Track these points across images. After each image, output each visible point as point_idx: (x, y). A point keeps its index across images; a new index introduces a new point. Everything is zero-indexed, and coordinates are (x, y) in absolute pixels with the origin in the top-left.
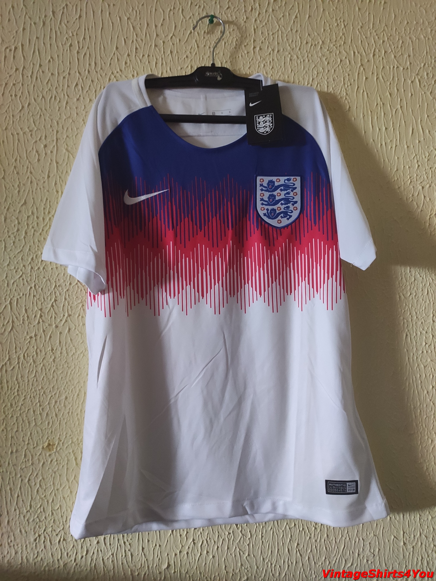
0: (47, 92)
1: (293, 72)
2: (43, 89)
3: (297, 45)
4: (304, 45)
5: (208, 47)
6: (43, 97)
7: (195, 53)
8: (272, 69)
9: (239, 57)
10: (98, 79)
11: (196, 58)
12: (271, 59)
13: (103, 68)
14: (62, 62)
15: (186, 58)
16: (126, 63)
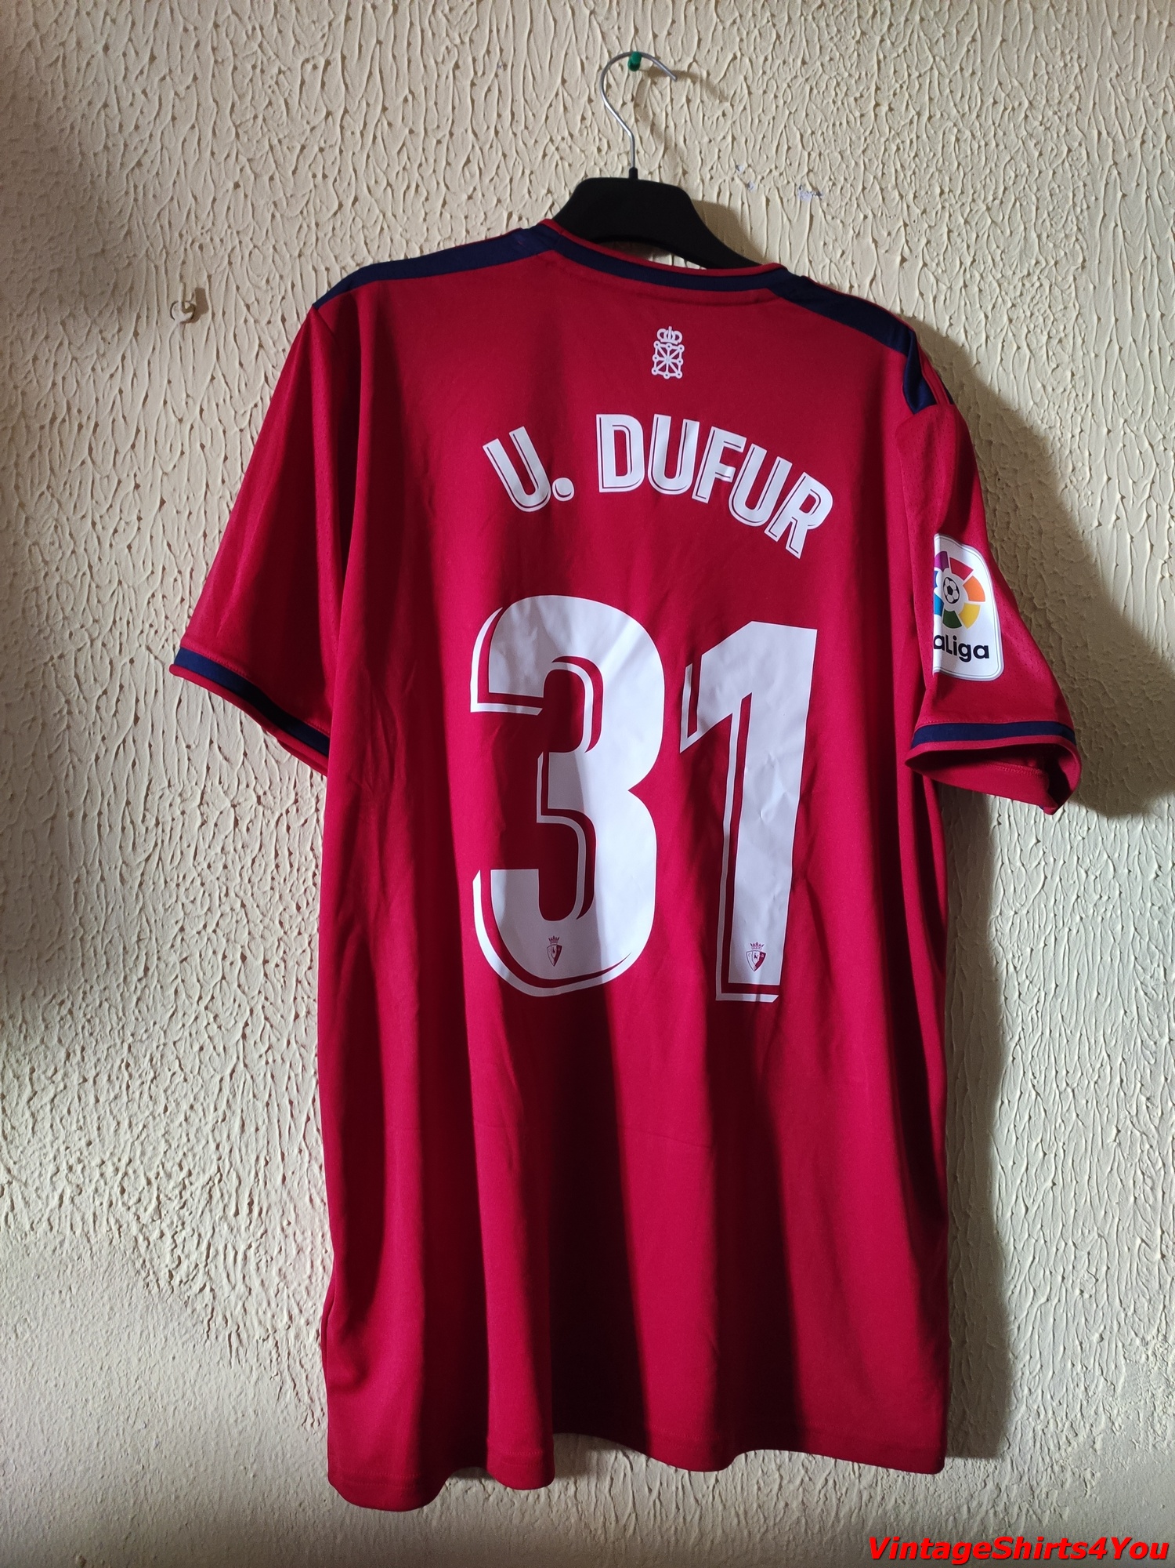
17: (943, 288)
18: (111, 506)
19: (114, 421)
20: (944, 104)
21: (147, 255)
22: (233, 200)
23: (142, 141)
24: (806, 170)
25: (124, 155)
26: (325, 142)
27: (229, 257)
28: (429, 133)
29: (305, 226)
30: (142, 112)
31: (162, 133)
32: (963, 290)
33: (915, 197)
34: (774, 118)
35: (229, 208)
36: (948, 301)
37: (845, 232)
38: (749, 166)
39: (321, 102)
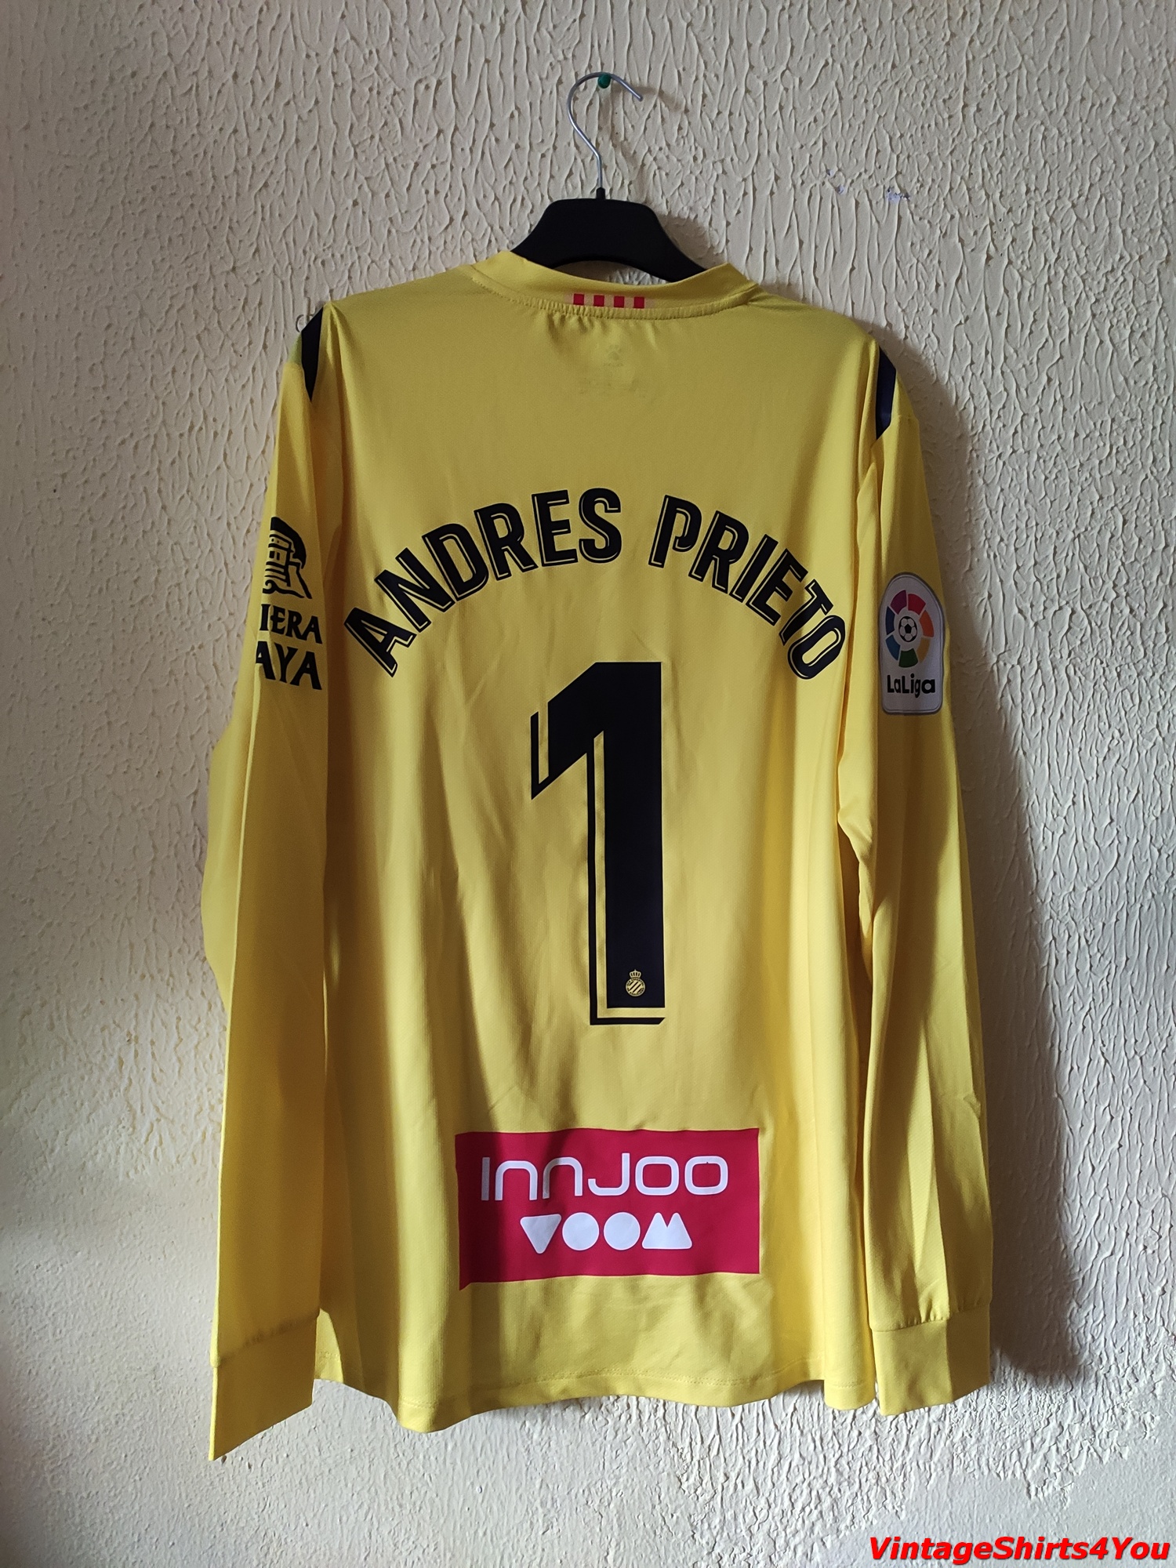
0: (505, 187)
1: (1047, 165)
2: (496, 180)
3: (1061, 103)
4: (1075, 106)
5: (863, 100)
6: (496, 198)
7: (833, 113)
8: (1001, 157)
9: (929, 126)
10: (617, 163)
11: (834, 123)
12: (1001, 135)
13: (629, 140)
14: (540, 119)
15: (812, 124)
16: (680, 128)
17: (1028, 284)
18: (244, 508)
19: (246, 428)
20: (1032, 103)
21: (274, 272)
22: (352, 218)
23: (268, 163)
24: (895, 172)
25: (252, 175)
26: (437, 159)
27: (349, 271)
28: (534, 147)
29: (418, 240)
30: (268, 136)
31: (287, 155)
32: (1048, 287)
33: (1001, 196)
34: (864, 123)
35: (348, 225)
36: (1032, 298)
37: (933, 233)
38: (839, 170)
39: (434, 122)
